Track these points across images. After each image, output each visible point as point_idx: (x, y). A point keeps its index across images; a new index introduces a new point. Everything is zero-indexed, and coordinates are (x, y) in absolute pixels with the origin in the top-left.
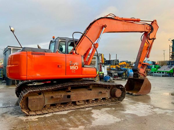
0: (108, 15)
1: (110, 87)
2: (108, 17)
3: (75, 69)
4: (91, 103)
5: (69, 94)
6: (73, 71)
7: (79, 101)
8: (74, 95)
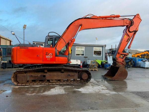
0: (87, 15)
1: (80, 72)
2: (87, 17)
3: (50, 58)
4: (62, 82)
5: (44, 74)
6: (48, 59)
7: (52, 80)
8: (48, 75)
